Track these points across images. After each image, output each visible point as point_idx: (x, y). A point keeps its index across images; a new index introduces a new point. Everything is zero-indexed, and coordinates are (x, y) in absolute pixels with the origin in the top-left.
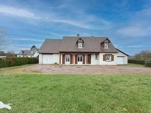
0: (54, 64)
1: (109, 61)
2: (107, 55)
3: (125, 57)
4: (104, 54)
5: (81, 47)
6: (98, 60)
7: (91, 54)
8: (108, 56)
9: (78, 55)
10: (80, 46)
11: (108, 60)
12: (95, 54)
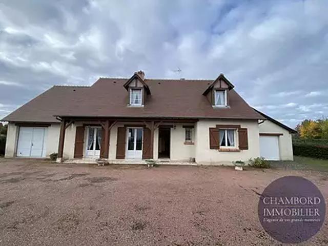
0: (49, 157)
1: (229, 151)
2: (224, 130)
3: (282, 135)
4: (213, 125)
5: (140, 105)
6: (193, 144)
7: (172, 126)
8: (228, 130)
9: (128, 128)
10: (136, 102)
11: (226, 147)
12: (184, 127)
